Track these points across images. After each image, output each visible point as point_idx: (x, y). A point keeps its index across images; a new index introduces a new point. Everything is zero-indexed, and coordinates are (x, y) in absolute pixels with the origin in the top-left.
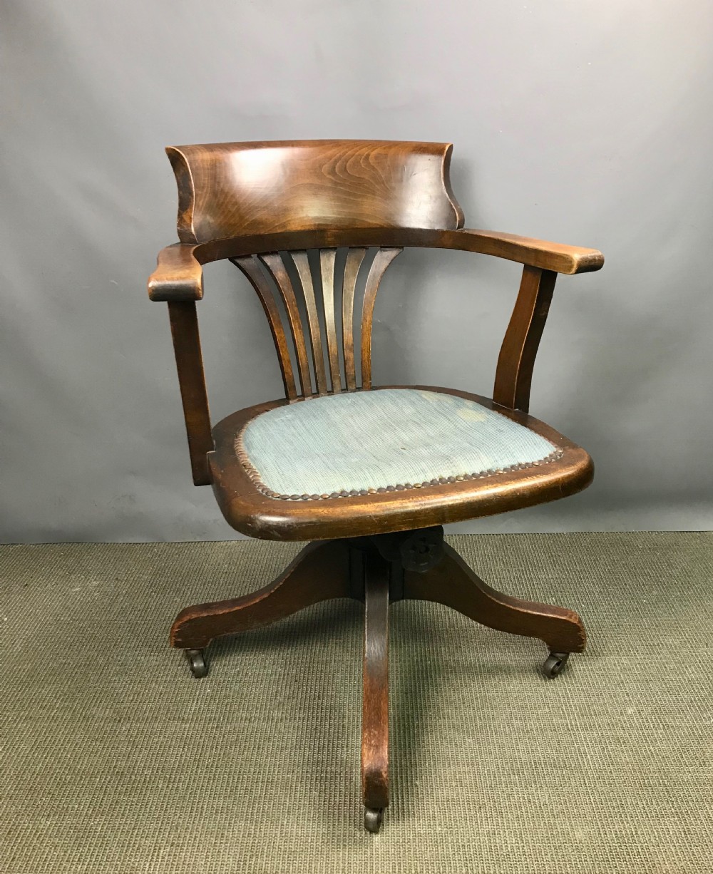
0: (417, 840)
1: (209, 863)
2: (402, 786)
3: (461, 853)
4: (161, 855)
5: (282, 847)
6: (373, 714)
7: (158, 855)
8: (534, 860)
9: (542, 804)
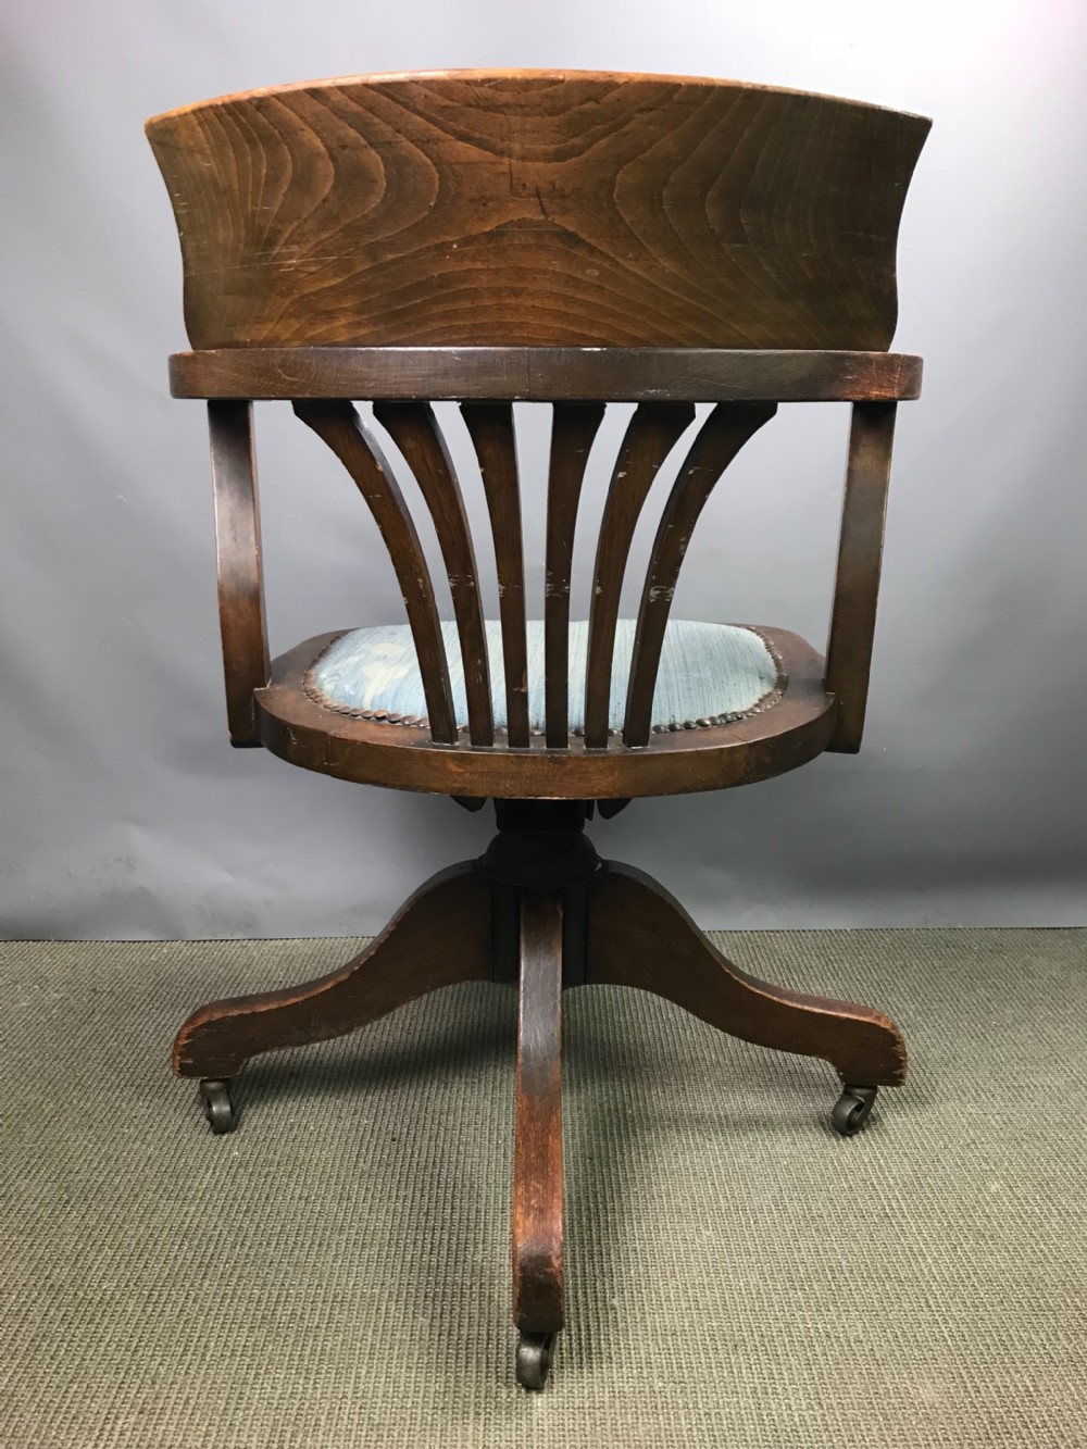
0: (618, 1405)
2: (587, 1309)
3: (704, 1428)
4: (118, 1428)
5: (356, 1417)
6: (533, 1155)
8: (846, 1439)
9: (852, 1341)
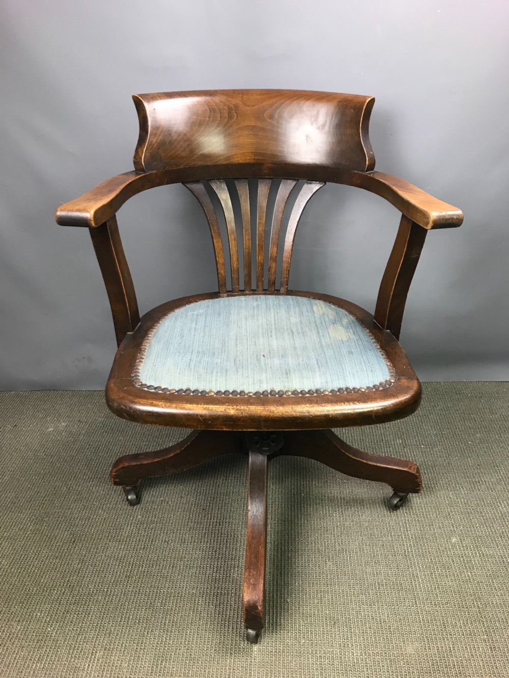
0: (286, 651)
1: (131, 666)
2: (277, 602)
3: (318, 663)
4: (97, 658)
5: (185, 654)
6: (253, 556)
7: (95, 657)
8: (373, 671)
9: (382, 621)
